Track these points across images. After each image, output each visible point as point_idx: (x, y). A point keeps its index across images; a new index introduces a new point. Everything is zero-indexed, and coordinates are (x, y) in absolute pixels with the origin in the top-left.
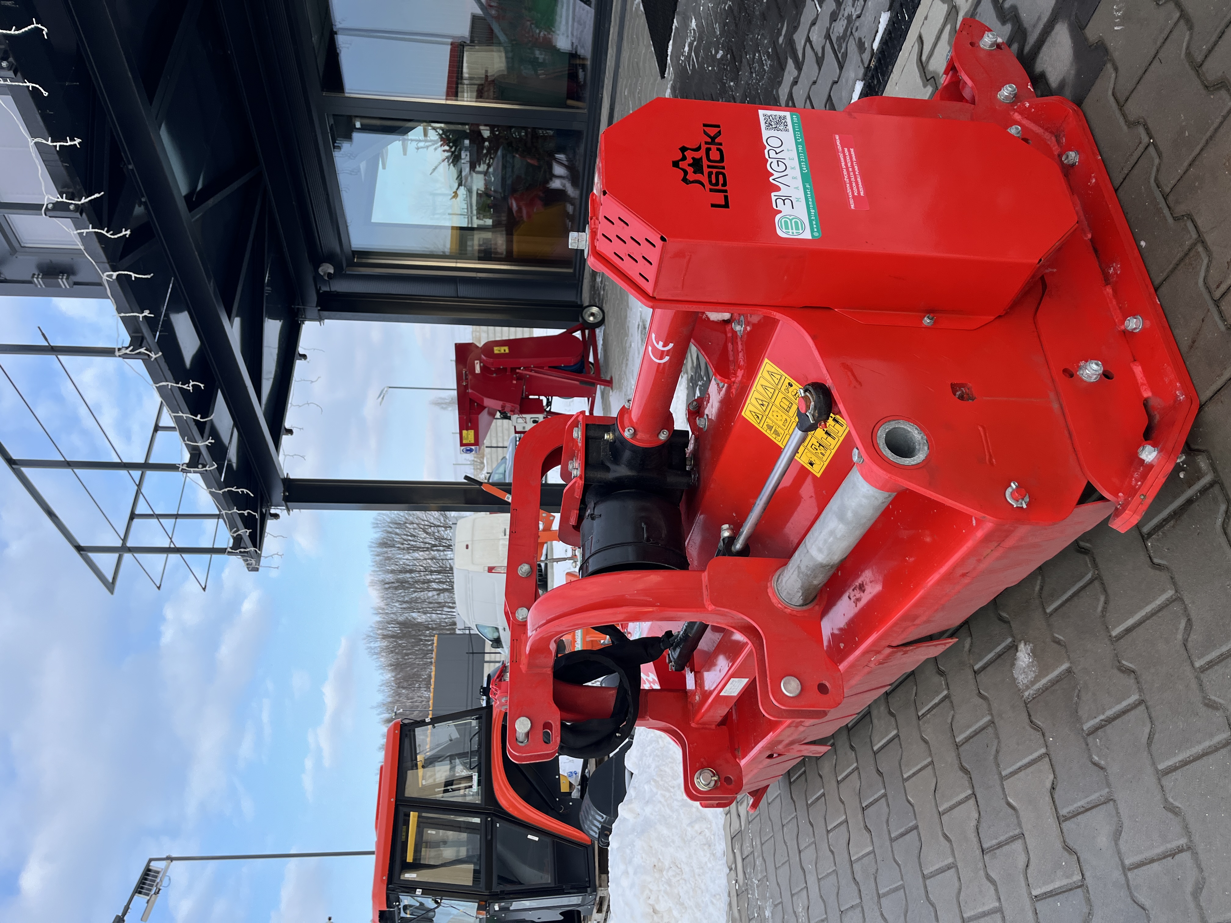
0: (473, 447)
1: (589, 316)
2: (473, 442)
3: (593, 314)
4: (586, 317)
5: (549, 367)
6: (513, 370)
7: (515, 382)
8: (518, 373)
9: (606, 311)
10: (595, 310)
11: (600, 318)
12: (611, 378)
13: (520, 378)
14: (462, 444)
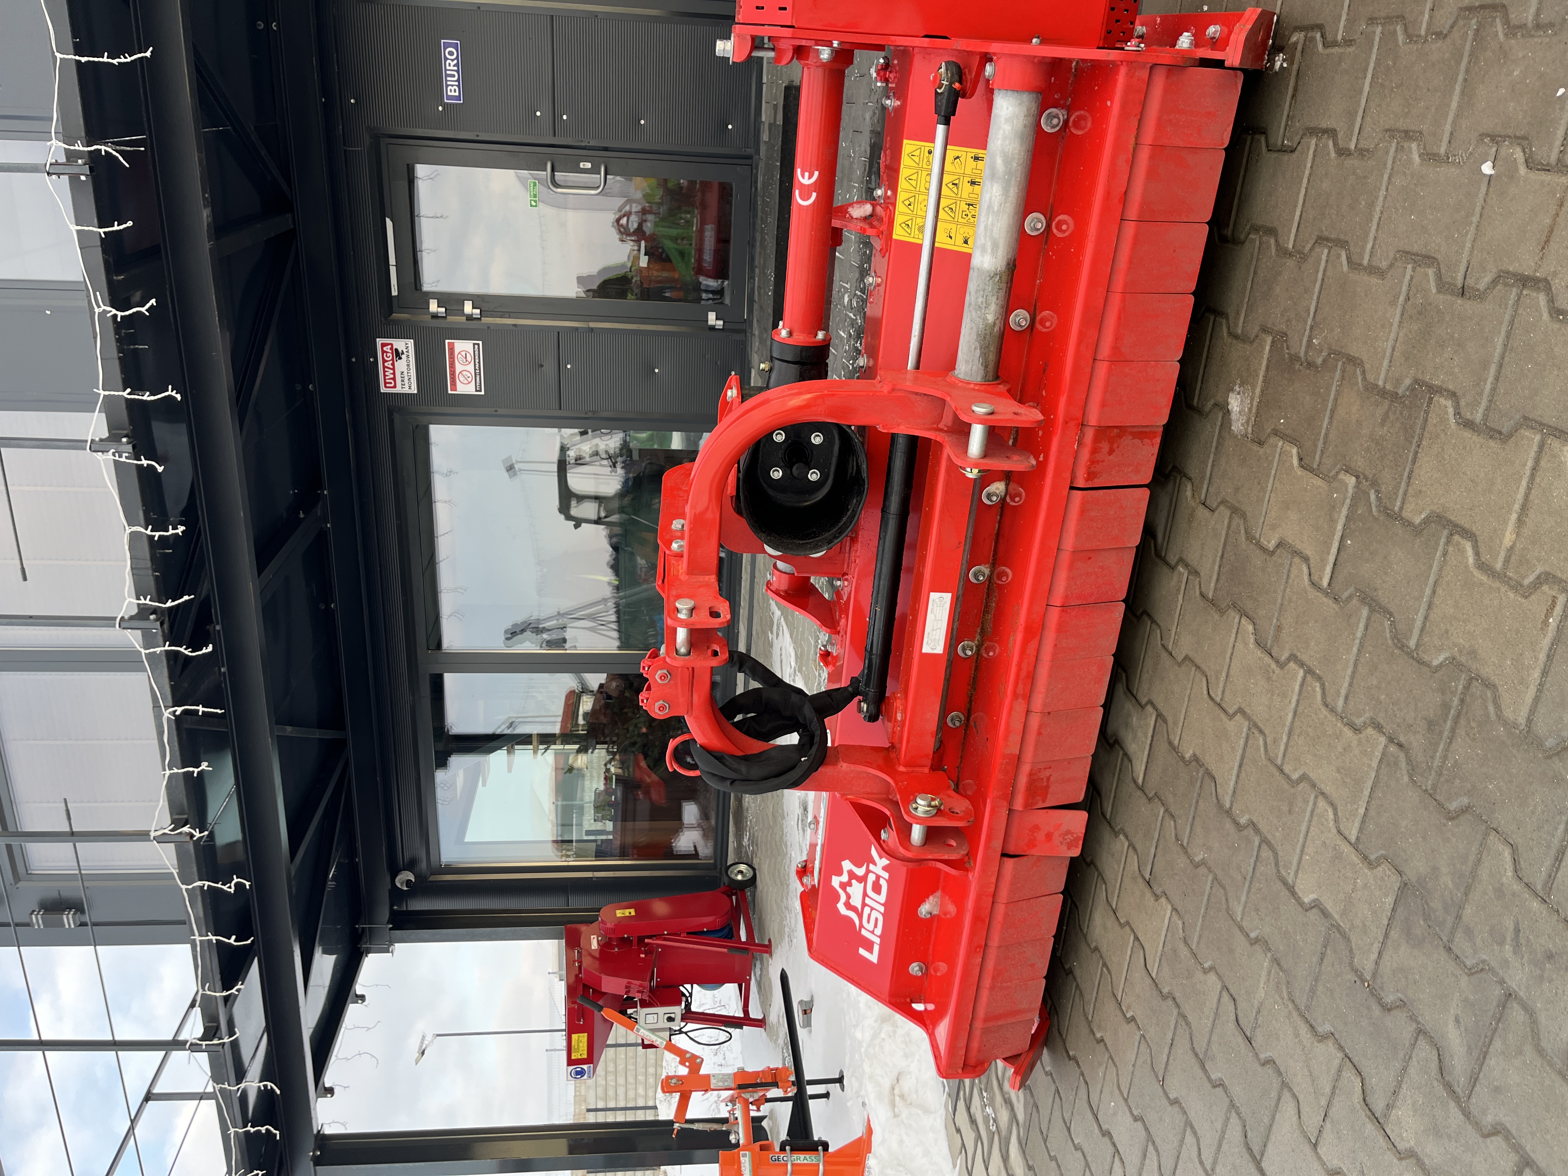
0: (585, 1067)
1: (736, 875)
2: (585, 1056)
3: (741, 872)
4: (733, 876)
5: (688, 933)
6: (641, 940)
7: (643, 956)
8: (648, 944)
9: (756, 867)
10: (743, 867)
11: (749, 875)
12: (770, 941)
13: (650, 949)
14: (571, 1062)
